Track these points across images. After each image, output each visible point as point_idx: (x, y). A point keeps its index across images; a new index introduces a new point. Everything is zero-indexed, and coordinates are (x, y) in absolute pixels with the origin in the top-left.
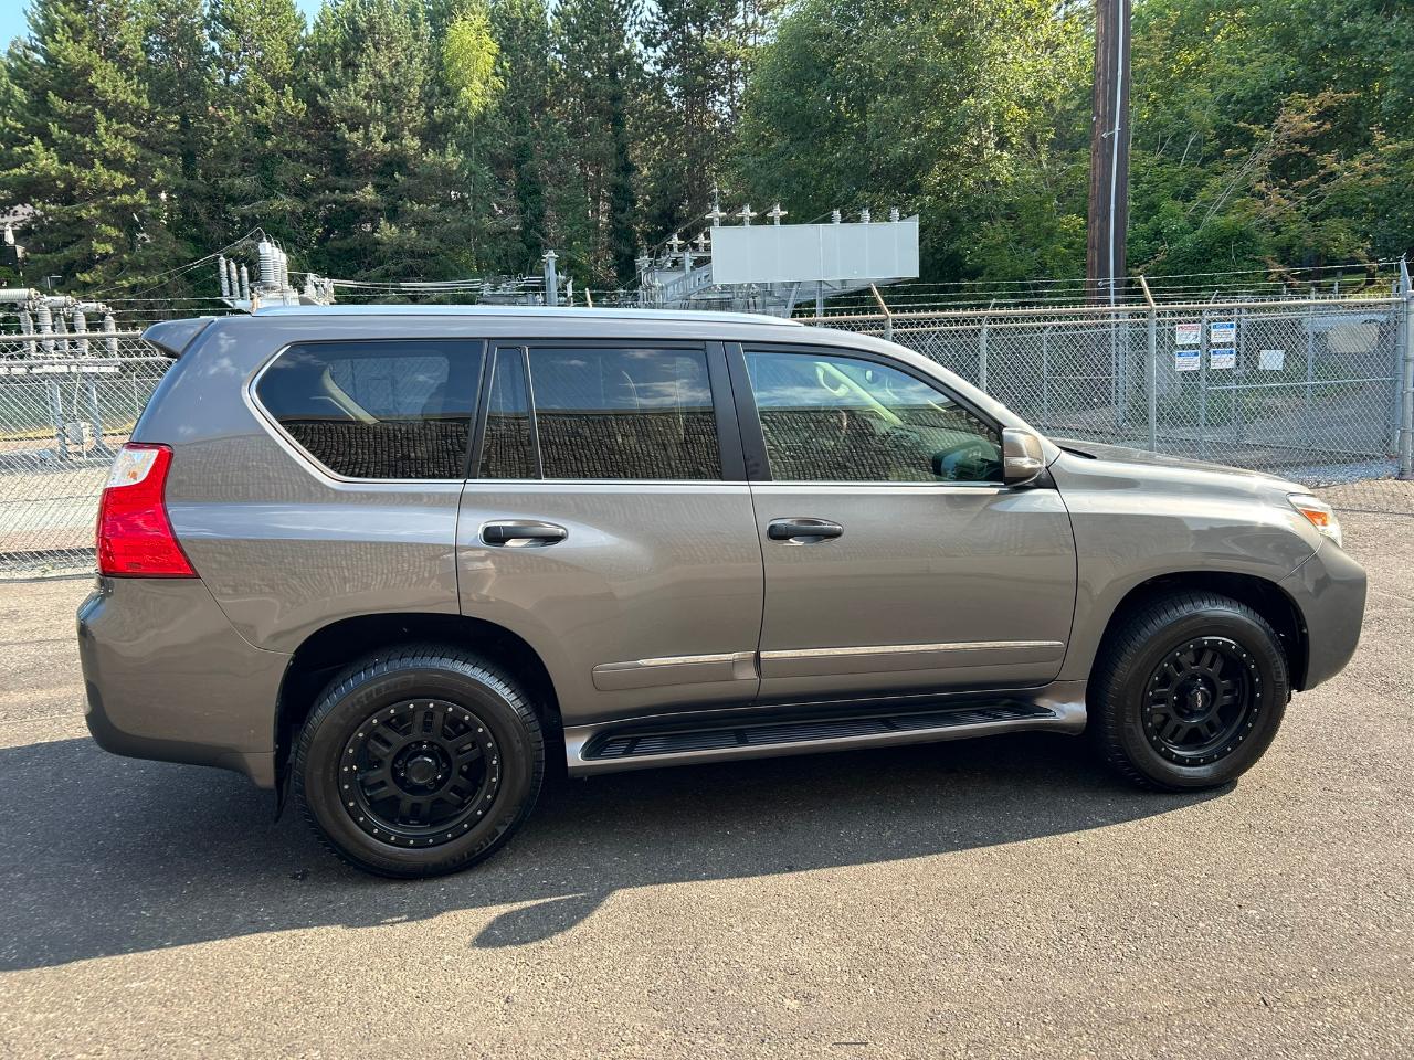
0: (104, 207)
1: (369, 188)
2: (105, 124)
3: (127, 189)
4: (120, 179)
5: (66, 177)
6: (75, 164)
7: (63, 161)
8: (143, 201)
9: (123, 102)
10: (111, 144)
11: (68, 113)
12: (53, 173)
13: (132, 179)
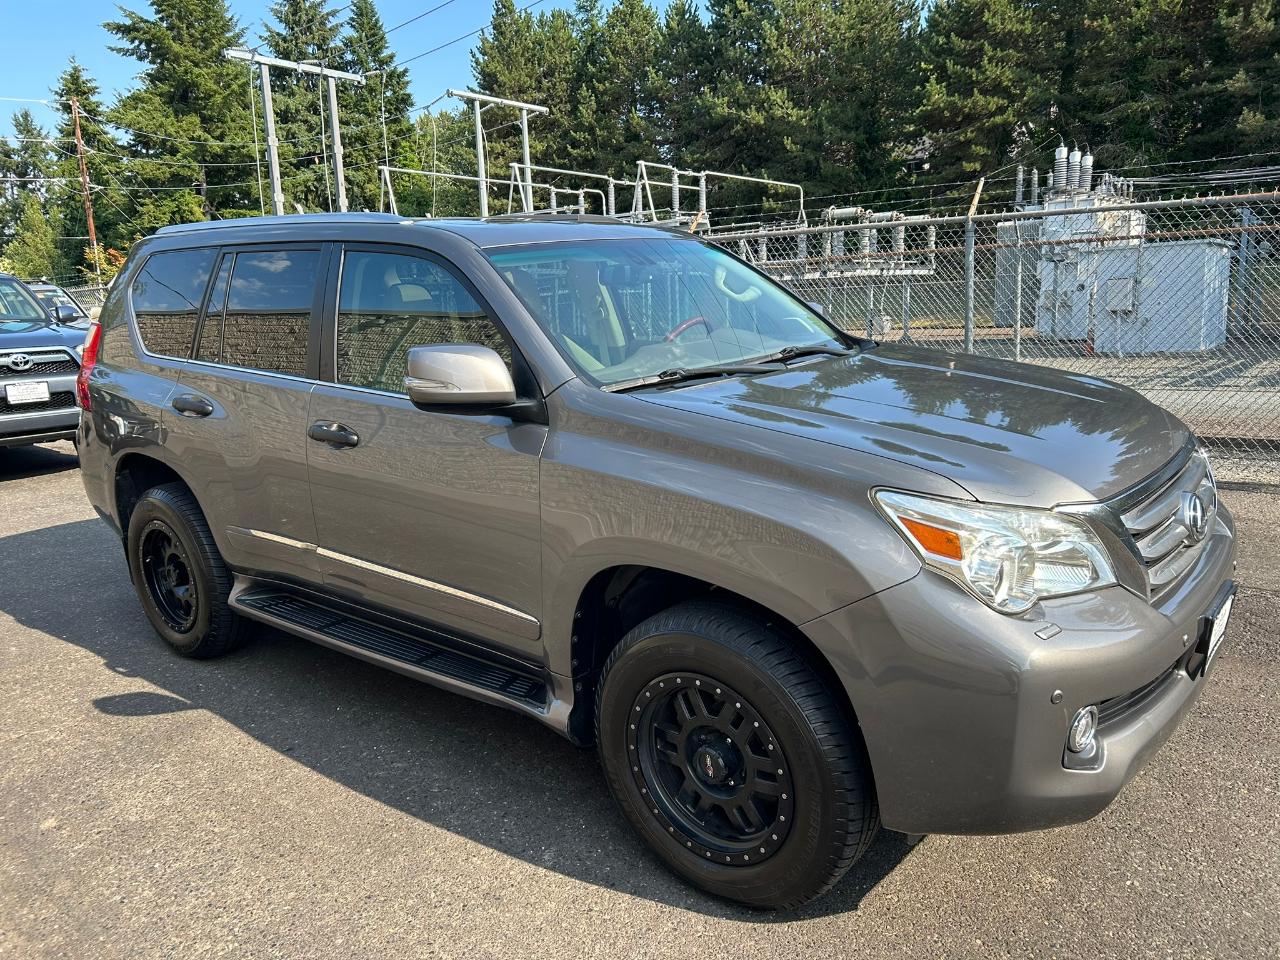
0: (980, 130)
1: (1241, 75)
2: (990, 54)
3: (1001, 110)
4: (994, 102)
5: (952, 106)
6: (959, 95)
7: (950, 94)
8: (1011, 119)
9: (1010, 31)
10: (992, 71)
11: (964, 50)
12: (942, 105)
13: (1005, 101)
